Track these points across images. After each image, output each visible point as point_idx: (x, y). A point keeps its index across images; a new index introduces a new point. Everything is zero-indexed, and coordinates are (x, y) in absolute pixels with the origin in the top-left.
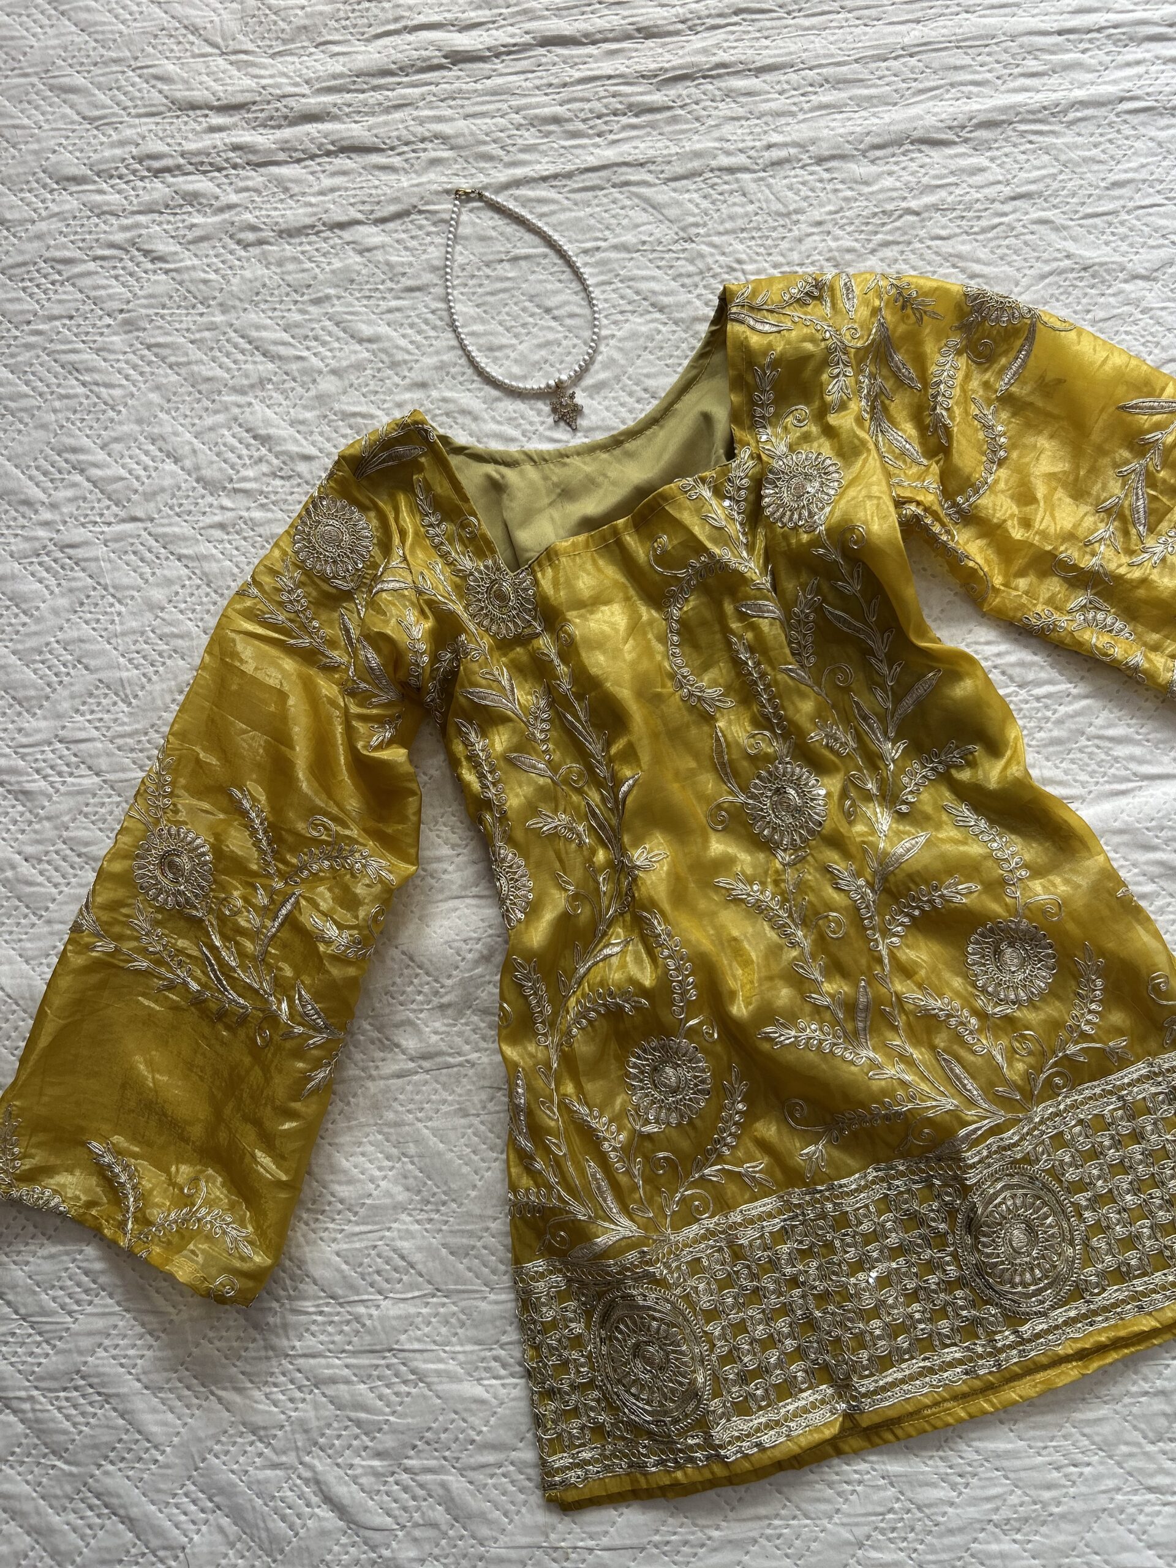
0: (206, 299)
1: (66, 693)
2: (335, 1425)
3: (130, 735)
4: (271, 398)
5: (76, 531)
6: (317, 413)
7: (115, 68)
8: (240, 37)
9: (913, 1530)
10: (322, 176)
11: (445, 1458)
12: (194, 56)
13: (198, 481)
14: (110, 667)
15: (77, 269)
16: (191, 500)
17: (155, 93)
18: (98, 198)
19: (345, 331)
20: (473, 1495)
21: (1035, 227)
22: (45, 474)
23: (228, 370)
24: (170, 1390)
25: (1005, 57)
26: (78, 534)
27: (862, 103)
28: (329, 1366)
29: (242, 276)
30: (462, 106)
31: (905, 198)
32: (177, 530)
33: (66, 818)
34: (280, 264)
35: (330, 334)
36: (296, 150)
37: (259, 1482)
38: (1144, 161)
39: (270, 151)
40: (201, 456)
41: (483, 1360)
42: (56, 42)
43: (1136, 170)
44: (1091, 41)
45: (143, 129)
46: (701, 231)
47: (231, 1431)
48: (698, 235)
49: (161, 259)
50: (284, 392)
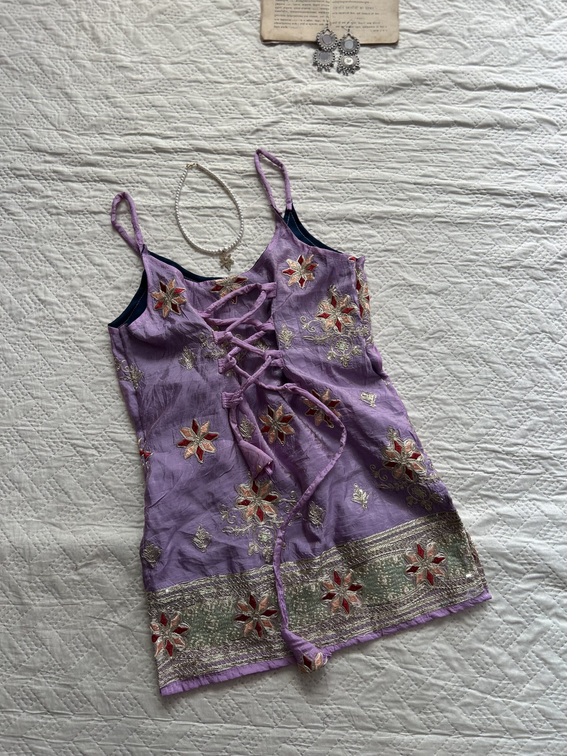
0: (29, 235)
4: (50, 283)
6: (69, 293)
7: (8, 127)
8: (66, 124)
10: (91, 190)
12: (44, 129)
13: (10, 315)
16: (5, 323)
17: (23, 141)
19: (88, 259)
21: (392, 264)
23: (33, 268)
25: (390, 190)
27: (328, 199)
29: (47, 228)
30: (157, 171)
31: (339, 243)
34: (65, 225)
35: (81, 259)
36: (81, 177)
38: (442, 244)
39: (69, 176)
40: (13, 304)
43: (437, 247)
44: (427, 189)
45: (15, 157)
46: (251, 242)
48: (249, 244)
49: (13, 214)
50: (56, 282)
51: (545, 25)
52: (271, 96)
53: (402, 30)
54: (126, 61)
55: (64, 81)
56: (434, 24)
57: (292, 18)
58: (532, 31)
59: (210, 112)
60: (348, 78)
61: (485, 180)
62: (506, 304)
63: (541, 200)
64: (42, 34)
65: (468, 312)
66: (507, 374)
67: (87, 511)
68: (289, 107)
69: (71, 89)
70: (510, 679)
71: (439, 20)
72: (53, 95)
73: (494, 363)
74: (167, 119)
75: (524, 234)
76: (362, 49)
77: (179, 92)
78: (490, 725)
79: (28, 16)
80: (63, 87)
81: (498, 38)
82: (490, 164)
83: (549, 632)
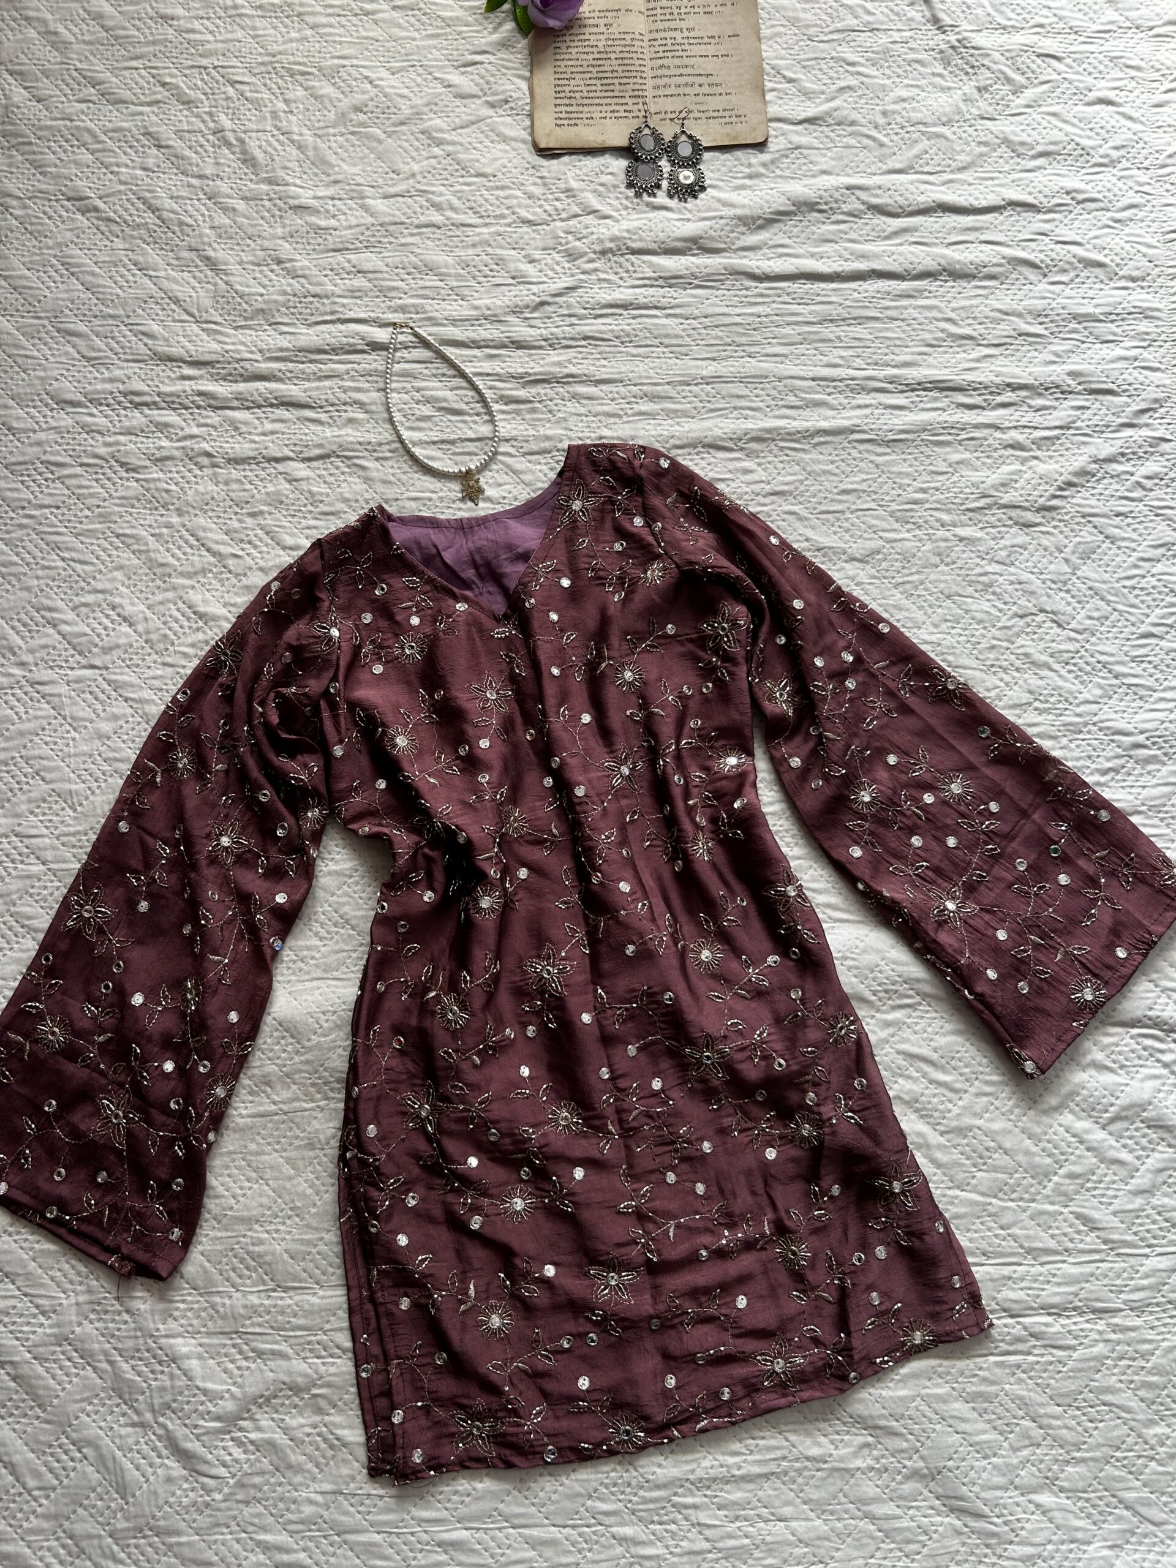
0: (167, 504)
1: (24, 798)
2: (186, 1393)
3: (73, 834)
4: (210, 584)
5: (44, 672)
7: (111, 322)
8: (212, 311)
9: (629, 1485)
10: (265, 421)
11: (273, 1419)
12: (174, 321)
13: (146, 642)
14: (62, 780)
15: (66, 472)
16: (140, 656)
17: (140, 344)
18: (89, 419)
20: (293, 1451)
22: (25, 625)
23: (179, 559)
24: (55, 1361)
25: (774, 392)
26: (46, 675)
27: (670, 414)
28: (184, 1345)
29: (196, 490)
30: (376, 382)
32: (126, 678)
33: (14, 897)
34: (226, 483)
35: (261, 540)
36: (247, 400)
37: (121, 1437)
38: (865, 477)
39: (226, 399)
40: (150, 623)
41: (309, 1343)
42: (65, 296)
43: (859, 483)
44: (834, 387)
45: (129, 372)
47: (102, 1395)
49: (134, 470)
50: (221, 580)
51: (1011, 97)
52: (560, 244)
53: (771, 120)
54: (306, 197)
55: (201, 236)
56: (825, 107)
57: (586, 109)
58: (990, 109)
59: (458, 276)
60: (687, 205)
61: (929, 366)
62: (978, 570)
63: (1024, 393)
64: (153, 156)
65: (916, 588)
66: (989, 684)
67: (313, 958)
68: (592, 261)
69: (214, 250)
70: (1026, 1171)
71: (833, 99)
72: (183, 262)
73: (964, 668)
74: (385, 292)
75: (1001, 452)
76: (707, 156)
77: (402, 245)
78: (999, 1245)
79: (125, 125)
80: (201, 247)
81: (935, 125)
82: (936, 339)
83: (1084, 1092)
